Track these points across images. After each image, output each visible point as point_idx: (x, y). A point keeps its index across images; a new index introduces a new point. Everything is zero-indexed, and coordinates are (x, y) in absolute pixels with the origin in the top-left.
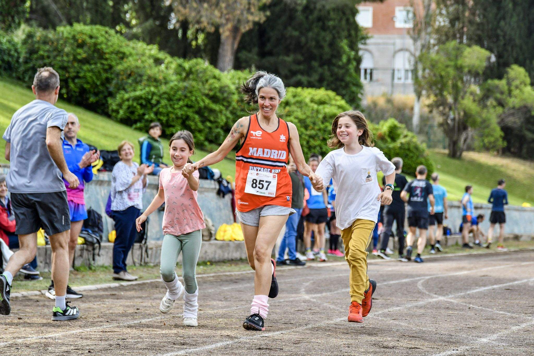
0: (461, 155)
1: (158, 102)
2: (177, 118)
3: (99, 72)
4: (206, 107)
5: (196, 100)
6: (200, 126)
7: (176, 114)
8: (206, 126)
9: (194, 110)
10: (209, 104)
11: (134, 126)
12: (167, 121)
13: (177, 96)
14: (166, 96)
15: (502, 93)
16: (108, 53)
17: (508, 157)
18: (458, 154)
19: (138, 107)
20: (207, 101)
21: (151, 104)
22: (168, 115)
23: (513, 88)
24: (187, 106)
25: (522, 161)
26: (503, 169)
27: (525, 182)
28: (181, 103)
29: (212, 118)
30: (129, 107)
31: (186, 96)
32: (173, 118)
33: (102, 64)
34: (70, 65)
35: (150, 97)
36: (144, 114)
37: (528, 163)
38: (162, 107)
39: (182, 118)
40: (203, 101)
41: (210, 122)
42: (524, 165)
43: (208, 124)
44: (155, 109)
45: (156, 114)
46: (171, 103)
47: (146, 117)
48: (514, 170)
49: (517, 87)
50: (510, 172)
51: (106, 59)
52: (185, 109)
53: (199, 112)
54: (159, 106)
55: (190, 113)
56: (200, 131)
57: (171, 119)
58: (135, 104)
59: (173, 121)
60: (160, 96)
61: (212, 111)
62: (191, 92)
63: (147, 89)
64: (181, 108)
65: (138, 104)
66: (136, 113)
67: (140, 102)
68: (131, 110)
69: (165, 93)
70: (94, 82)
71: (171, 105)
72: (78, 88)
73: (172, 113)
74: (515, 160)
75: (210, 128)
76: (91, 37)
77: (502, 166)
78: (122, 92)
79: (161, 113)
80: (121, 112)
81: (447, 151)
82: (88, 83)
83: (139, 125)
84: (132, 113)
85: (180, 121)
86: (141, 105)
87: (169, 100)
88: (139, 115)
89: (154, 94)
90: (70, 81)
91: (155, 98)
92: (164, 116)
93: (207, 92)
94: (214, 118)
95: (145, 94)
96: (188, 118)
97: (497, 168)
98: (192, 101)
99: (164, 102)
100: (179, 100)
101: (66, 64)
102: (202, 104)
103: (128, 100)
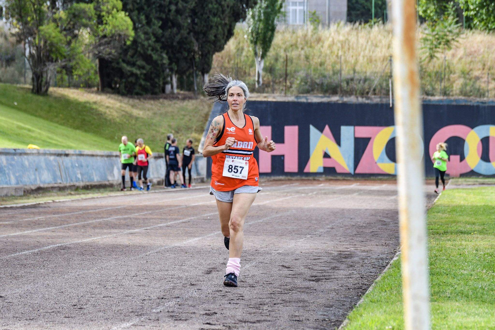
0: (47, 90)
15: (90, 19)
17: (107, 92)
18: (44, 89)
23: (104, 13)
25: (120, 98)
26: (94, 106)
27: (118, 120)
37: (126, 100)
42: (121, 101)
48: (108, 107)
49: (109, 13)
50: (102, 109)
74: (113, 96)
77: (95, 103)
81: (29, 86)
97: (88, 105)
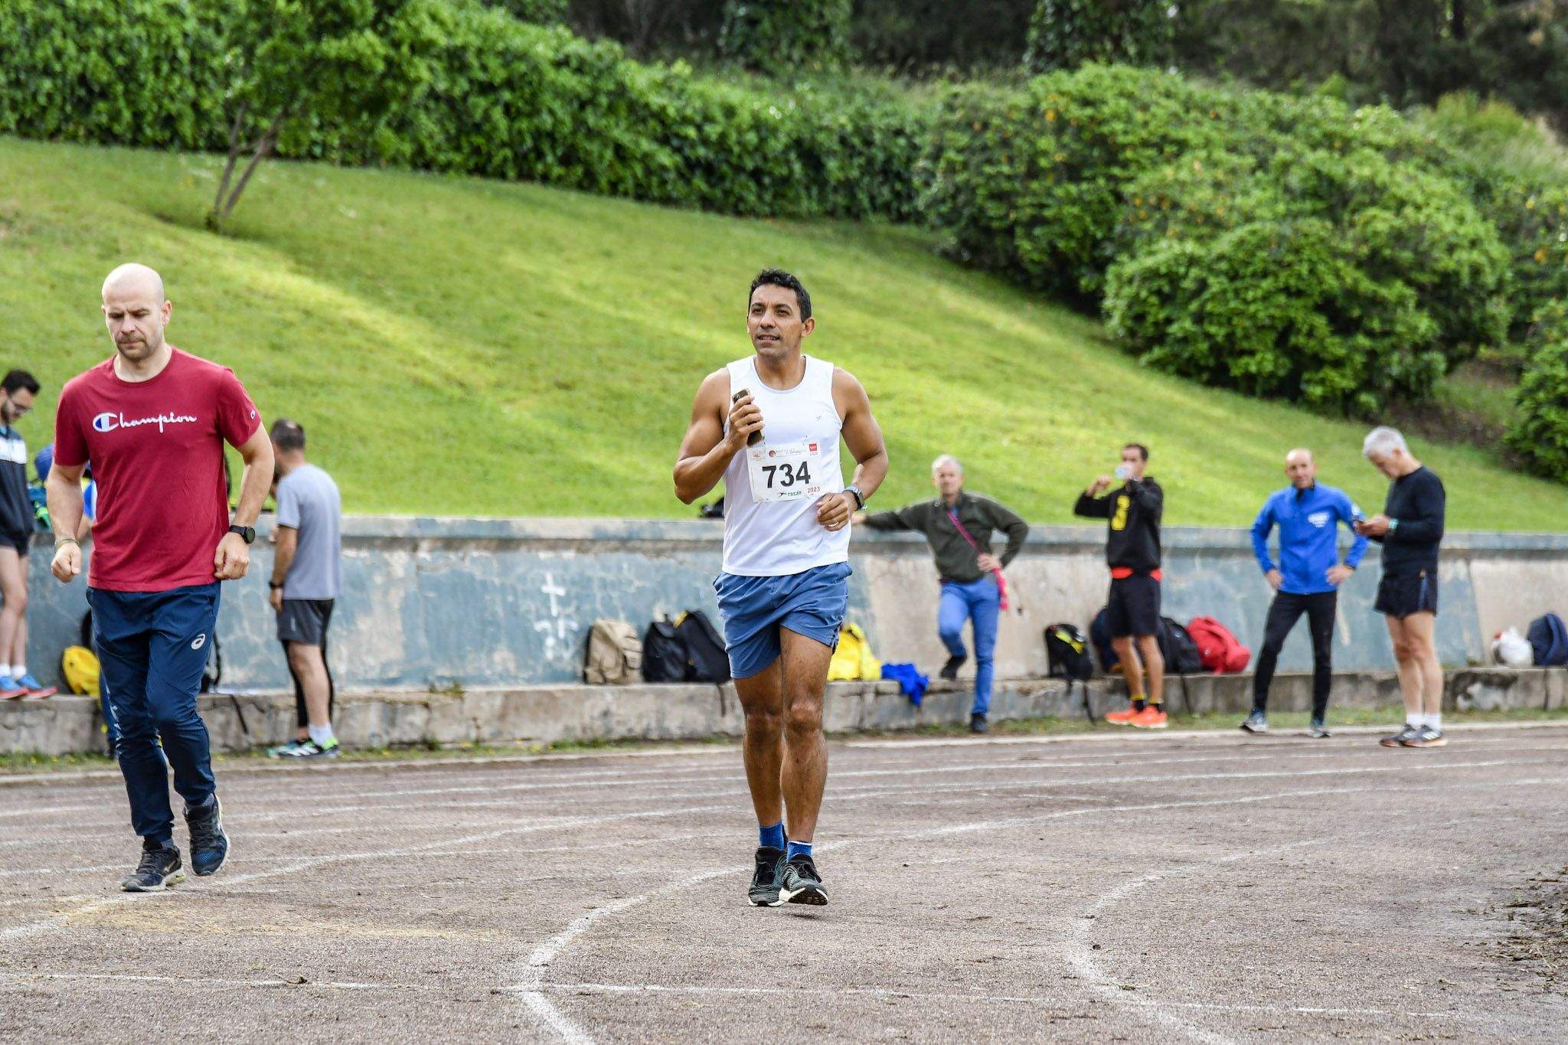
1: (1203, 285)
2: (1261, 328)
3: (1102, 201)
4: (1352, 294)
5: (1312, 271)
6: (1336, 347)
7: (1253, 317)
8: (1356, 349)
9: (1310, 302)
10: (1356, 281)
11: (1145, 358)
12: (1230, 336)
13: (1258, 265)
14: (1223, 266)
16: (1131, 146)
19: (1154, 300)
20: (1352, 275)
21: (1182, 290)
22: (1229, 320)
24: (1287, 290)
28: (1267, 284)
29: (1376, 325)
30: (1132, 303)
31: (1280, 263)
32: (1244, 328)
33: (1111, 178)
34: (1018, 185)
35: (1182, 270)
36: (1169, 321)
38: (1213, 298)
39: (1272, 327)
40: (1337, 274)
41: (1370, 334)
43: (1362, 341)
44: (1194, 306)
45: (1199, 318)
46: (1238, 284)
47: (1174, 329)
51: (1125, 165)
52: (1282, 299)
53: (1327, 306)
54: (1206, 295)
55: (1298, 311)
56: (1338, 363)
57: (1239, 333)
58: (1145, 293)
59: (1247, 337)
60: (1210, 267)
61: (1374, 302)
62: (1297, 251)
63: (1177, 248)
64: (1266, 298)
65: (1152, 292)
66: (1150, 319)
67: (1156, 284)
68: (1137, 309)
69: (1221, 257)
70: (1085, 231)
71: (1237, 292)
72: (1042, 251)
73: (1241, 314)
75: (1372, 354)
76: (1086, 102)
78: (1124, 258)
79: (1211, 317)
82: (1068, 235)
83: (1157, 352)
84: (1140, 318)
85: (1271, 337)
86: (1159, 293)
87: (1233, 276)
88: (1156, 324)
89: (1192, 261)
90: (1019, 231)
91: (1195, 272)
92: (1220, 324)
93: (1348, 246)
94: (1383, 321)
95: (1167, 262)
96: (1290, 327)
98: (1299, 276)
99: (1216, 284)
100: (1265, 274)
101: (1006, 185)
102: (1331, 282)
103: (1130, 281)
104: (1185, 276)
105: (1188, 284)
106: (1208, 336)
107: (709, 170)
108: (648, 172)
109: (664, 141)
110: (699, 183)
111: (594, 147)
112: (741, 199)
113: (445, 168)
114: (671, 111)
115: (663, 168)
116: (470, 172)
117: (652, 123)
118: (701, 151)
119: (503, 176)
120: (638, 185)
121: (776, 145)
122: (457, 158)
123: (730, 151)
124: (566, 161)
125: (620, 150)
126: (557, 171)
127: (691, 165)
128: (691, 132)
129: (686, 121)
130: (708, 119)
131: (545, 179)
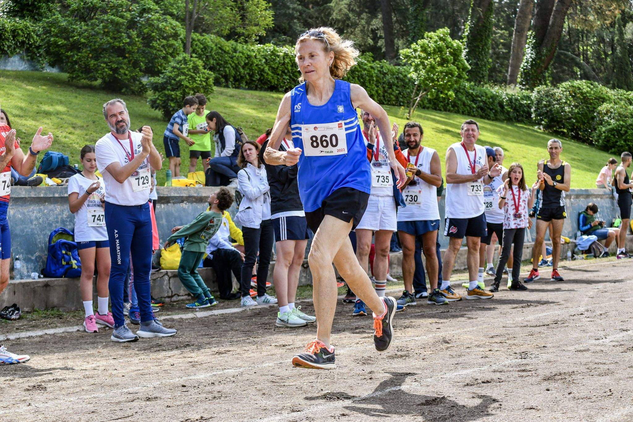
1: (626, 132)
3: (586, 113)
11: (610, 151)
21: (621, 133)
30: (606, 137)
35: (620, 128)
36: (617, 142)
44: (624, 137)
45: (625, 141)
47: (618, 143)
54: (627, 135)
58: (610, 135)
60: (627, 128)
63: (618, 123)
65: (612, 134)
66: (611, 142)
67: (613, 133)
76: (579, 89)
78: (600, 126)
79: (628, 140)
80: (601, 141)
83: (613, 150)
84: (608, 141)
88: (613, 143)
89: (623, 126)
91: (623, 129)
95: (615, 127)
99: (630, 132)
103: (605, 132)
104: (621, 130)
105: (622, 132)
106: (628, 145)
107: (482, 109)
108: (470, 108)
109: (473, 101)
110: (480, 111)
111: (459, 102)
112: (489, 116)
113: (428, 108)
114: (474, 93)
115: (474, 108)
116: (433, 109)
117: (470, 97)
118: (481, 104)
119: (440, 110)
120: (468, 112)
121: (496, 102)
122: (431, 106)
123: (487, 104)
124: (453, 106)
125: (464, 104)
126: (452, 109)
127: (479, 107)
128: (479, 99)
129: (477, 96)
130: (482, 96)
131: (449, 111)
